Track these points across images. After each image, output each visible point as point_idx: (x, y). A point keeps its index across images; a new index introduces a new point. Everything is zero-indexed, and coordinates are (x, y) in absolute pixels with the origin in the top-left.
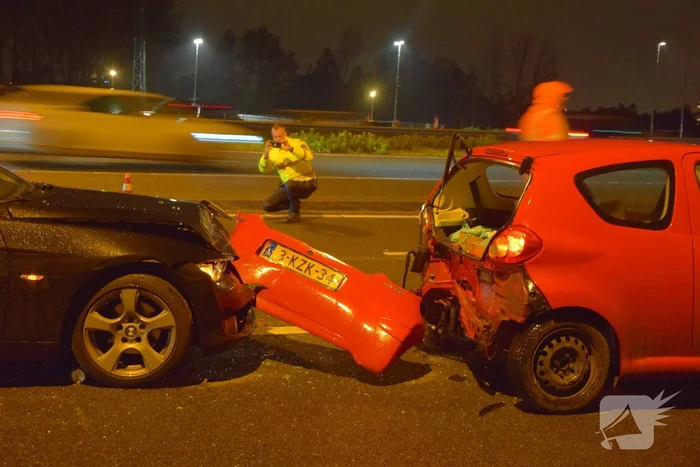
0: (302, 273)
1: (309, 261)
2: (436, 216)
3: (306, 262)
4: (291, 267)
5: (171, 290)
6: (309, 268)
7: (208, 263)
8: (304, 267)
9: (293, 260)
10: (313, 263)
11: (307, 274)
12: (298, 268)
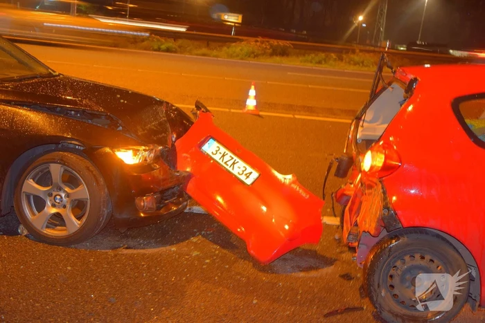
0: (228, 167)
1: (235, 158)
2: (360, 129)
3: (232, 158)
4: (220, 161)
5: (88, 168)
6: (234, 163)
7: (130, 149)
8: (230, 163)
9: (223, 156)
10: (238, 160)
11: (230, 169)
12: (226, 163)
